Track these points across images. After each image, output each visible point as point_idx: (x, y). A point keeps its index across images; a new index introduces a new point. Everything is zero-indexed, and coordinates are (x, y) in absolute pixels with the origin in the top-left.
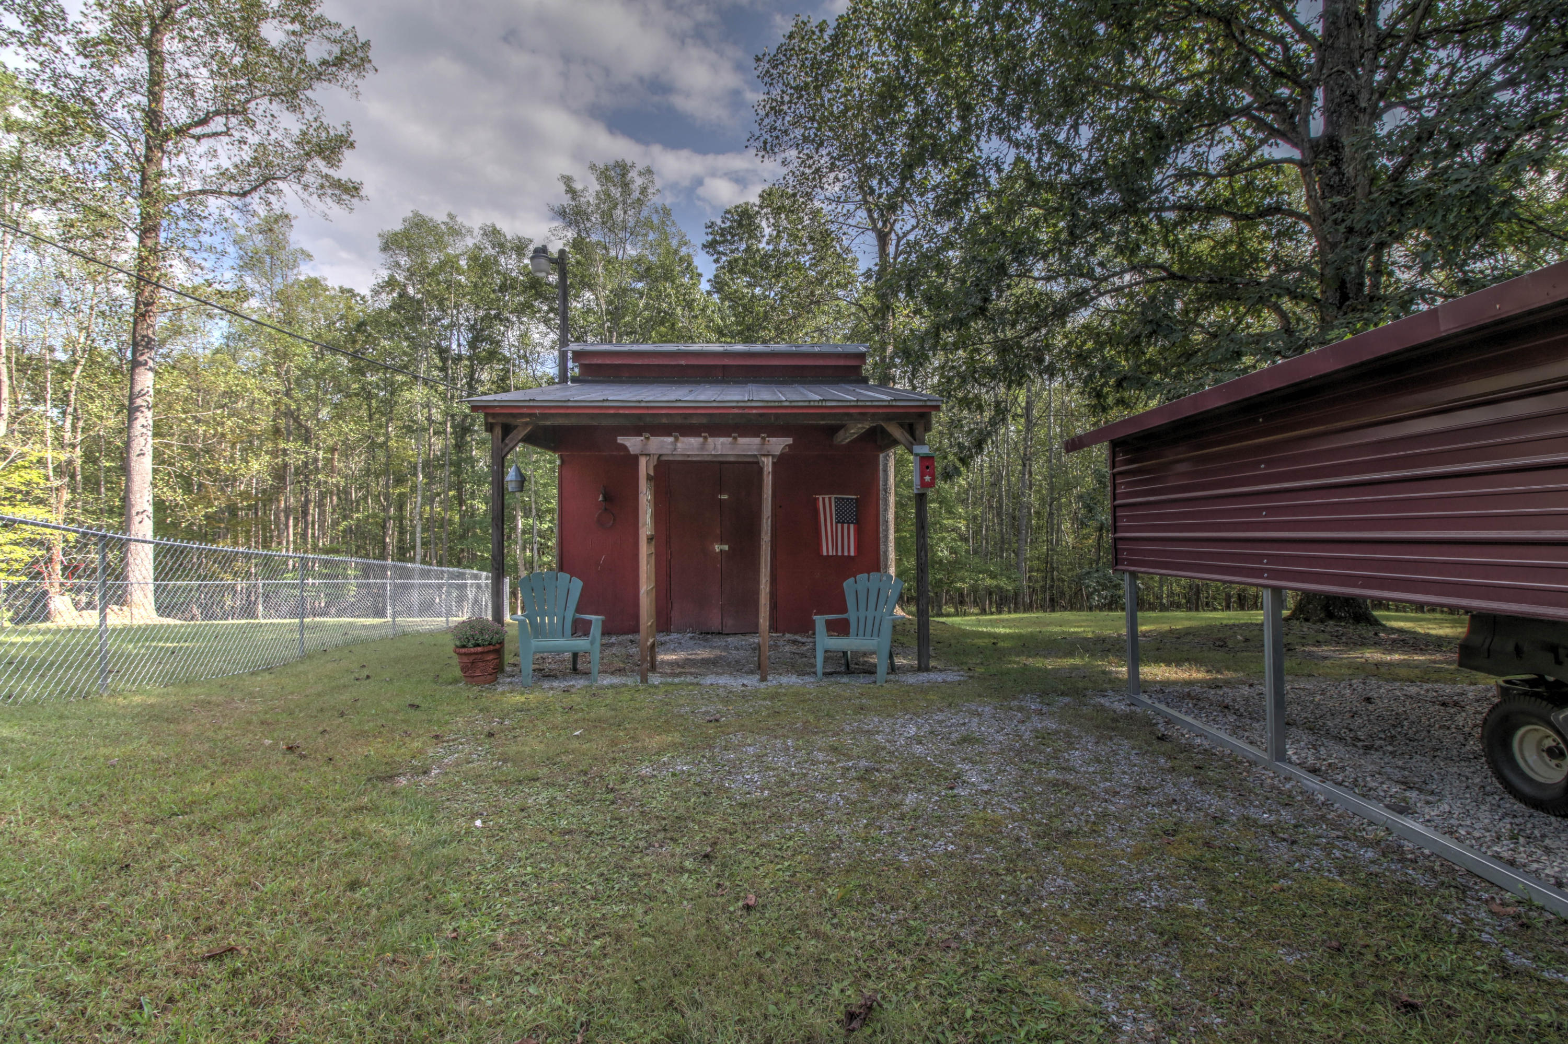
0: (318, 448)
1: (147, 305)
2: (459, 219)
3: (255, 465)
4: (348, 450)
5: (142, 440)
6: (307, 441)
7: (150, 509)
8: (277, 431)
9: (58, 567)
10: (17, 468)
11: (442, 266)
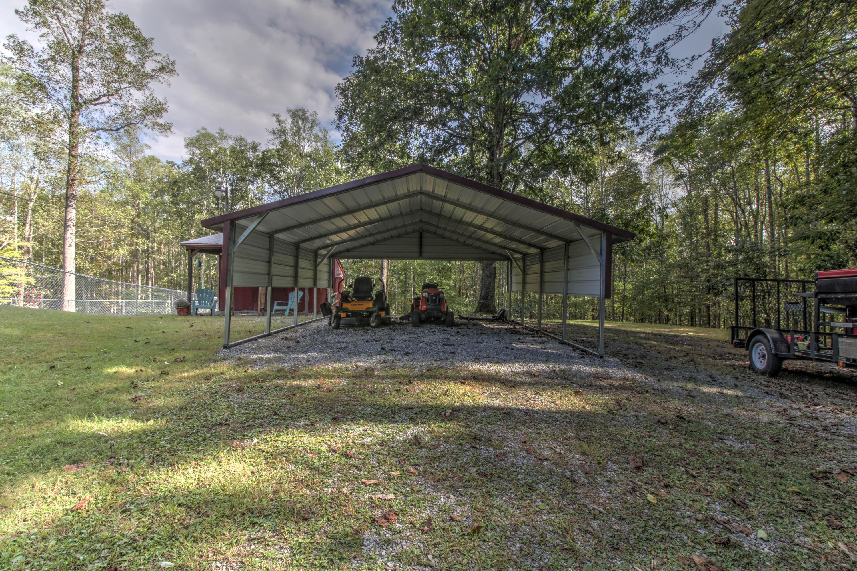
0: (154, 241)
1: (73, 180)
2: (225, 131)
3: (122, 252)
4: (168, 243)
5: (70, 240)
6: (148, 238)
7: (74, 271)
8: (133, 235)
9: (22, 297)
10: (8, 250)
11: (216, 153)
